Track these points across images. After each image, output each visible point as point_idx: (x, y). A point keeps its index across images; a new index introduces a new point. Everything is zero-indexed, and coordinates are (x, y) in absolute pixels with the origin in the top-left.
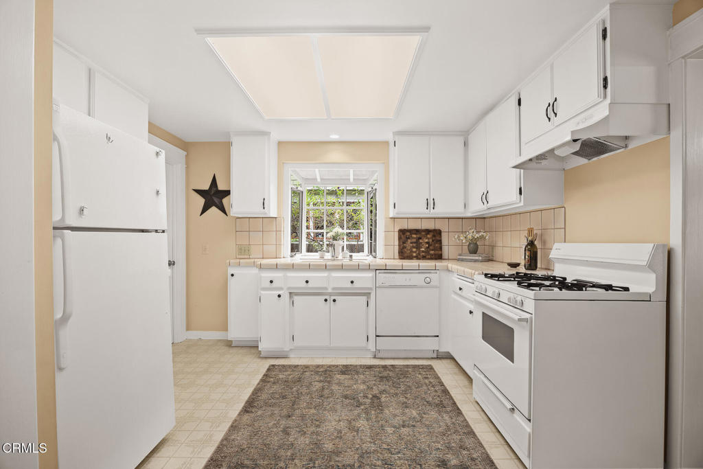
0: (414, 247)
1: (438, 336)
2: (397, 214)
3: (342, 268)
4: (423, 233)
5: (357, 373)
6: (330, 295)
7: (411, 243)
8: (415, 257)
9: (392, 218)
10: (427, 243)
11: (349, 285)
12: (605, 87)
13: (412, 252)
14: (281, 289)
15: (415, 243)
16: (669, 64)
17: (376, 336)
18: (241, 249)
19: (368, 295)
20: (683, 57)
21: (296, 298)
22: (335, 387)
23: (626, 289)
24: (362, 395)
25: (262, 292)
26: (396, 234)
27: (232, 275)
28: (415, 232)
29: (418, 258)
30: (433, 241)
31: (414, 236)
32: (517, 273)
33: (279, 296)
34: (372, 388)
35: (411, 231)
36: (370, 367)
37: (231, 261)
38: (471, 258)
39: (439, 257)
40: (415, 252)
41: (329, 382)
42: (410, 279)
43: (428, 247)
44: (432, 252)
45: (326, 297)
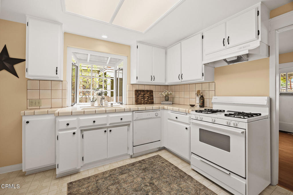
0: (142, 99)
1: (160, 140)
2: (138, 82)
3: (115, 112)
4: (146, 92)
5: (129, 170)
6: (108, 127)
7: (141, 96)
8: (143, 103)
9: (131, 84)
10: (148, 96)
11: (120, 121)
12: (258, 34)
13: (141, 101)
14: (75, 128)
15: (143, 96)
16: (270, 32)
17: (133, 146)
18: (32, 102)
19: (129, 125)
20: (275, 30)
21: (85, 133)
22: (125, 186)
23: (260, 114)
24: (143, 185)
25: (60, 133)
26: (134, 92)
27: (28, 122)
28: (142, 91)
29: (144, 104)
30: (150, 95)
31: (142, 93)
32: (205, 109)
33: (74, 133)
34: (144, 178)
35: (140, 91)
36: (133, 164)
37: (26, 112)
38: (167, 103)
39: (152, 103)
40: (143, 101)
41: (118, 183)
42: (149, 115)
43: (148, 99)
44: (150, 101)
45: (106, 129)
